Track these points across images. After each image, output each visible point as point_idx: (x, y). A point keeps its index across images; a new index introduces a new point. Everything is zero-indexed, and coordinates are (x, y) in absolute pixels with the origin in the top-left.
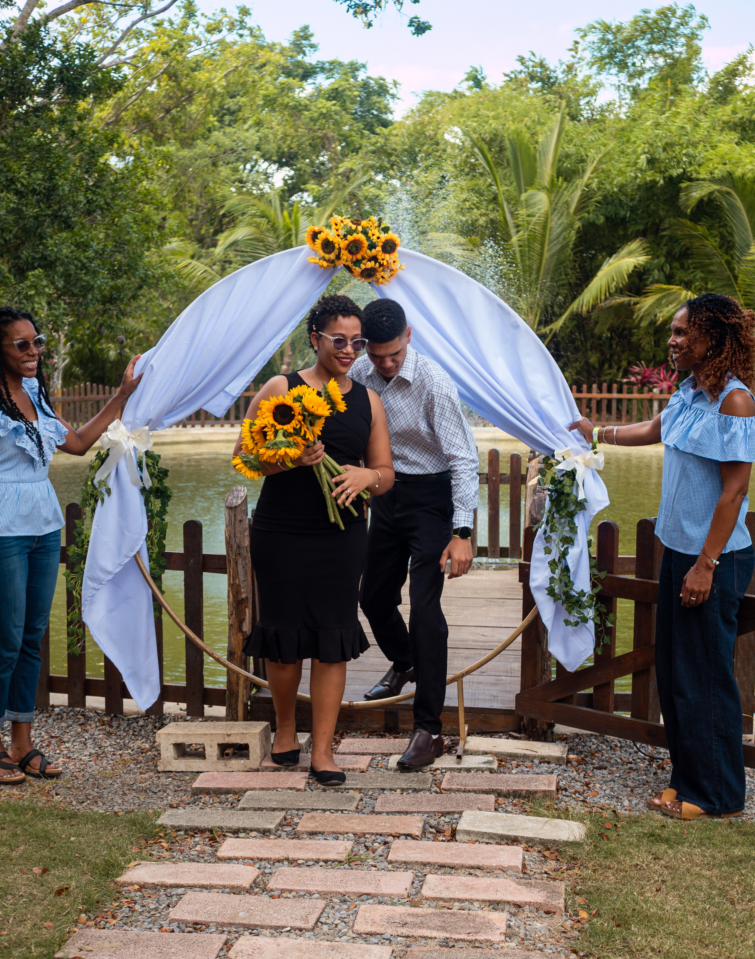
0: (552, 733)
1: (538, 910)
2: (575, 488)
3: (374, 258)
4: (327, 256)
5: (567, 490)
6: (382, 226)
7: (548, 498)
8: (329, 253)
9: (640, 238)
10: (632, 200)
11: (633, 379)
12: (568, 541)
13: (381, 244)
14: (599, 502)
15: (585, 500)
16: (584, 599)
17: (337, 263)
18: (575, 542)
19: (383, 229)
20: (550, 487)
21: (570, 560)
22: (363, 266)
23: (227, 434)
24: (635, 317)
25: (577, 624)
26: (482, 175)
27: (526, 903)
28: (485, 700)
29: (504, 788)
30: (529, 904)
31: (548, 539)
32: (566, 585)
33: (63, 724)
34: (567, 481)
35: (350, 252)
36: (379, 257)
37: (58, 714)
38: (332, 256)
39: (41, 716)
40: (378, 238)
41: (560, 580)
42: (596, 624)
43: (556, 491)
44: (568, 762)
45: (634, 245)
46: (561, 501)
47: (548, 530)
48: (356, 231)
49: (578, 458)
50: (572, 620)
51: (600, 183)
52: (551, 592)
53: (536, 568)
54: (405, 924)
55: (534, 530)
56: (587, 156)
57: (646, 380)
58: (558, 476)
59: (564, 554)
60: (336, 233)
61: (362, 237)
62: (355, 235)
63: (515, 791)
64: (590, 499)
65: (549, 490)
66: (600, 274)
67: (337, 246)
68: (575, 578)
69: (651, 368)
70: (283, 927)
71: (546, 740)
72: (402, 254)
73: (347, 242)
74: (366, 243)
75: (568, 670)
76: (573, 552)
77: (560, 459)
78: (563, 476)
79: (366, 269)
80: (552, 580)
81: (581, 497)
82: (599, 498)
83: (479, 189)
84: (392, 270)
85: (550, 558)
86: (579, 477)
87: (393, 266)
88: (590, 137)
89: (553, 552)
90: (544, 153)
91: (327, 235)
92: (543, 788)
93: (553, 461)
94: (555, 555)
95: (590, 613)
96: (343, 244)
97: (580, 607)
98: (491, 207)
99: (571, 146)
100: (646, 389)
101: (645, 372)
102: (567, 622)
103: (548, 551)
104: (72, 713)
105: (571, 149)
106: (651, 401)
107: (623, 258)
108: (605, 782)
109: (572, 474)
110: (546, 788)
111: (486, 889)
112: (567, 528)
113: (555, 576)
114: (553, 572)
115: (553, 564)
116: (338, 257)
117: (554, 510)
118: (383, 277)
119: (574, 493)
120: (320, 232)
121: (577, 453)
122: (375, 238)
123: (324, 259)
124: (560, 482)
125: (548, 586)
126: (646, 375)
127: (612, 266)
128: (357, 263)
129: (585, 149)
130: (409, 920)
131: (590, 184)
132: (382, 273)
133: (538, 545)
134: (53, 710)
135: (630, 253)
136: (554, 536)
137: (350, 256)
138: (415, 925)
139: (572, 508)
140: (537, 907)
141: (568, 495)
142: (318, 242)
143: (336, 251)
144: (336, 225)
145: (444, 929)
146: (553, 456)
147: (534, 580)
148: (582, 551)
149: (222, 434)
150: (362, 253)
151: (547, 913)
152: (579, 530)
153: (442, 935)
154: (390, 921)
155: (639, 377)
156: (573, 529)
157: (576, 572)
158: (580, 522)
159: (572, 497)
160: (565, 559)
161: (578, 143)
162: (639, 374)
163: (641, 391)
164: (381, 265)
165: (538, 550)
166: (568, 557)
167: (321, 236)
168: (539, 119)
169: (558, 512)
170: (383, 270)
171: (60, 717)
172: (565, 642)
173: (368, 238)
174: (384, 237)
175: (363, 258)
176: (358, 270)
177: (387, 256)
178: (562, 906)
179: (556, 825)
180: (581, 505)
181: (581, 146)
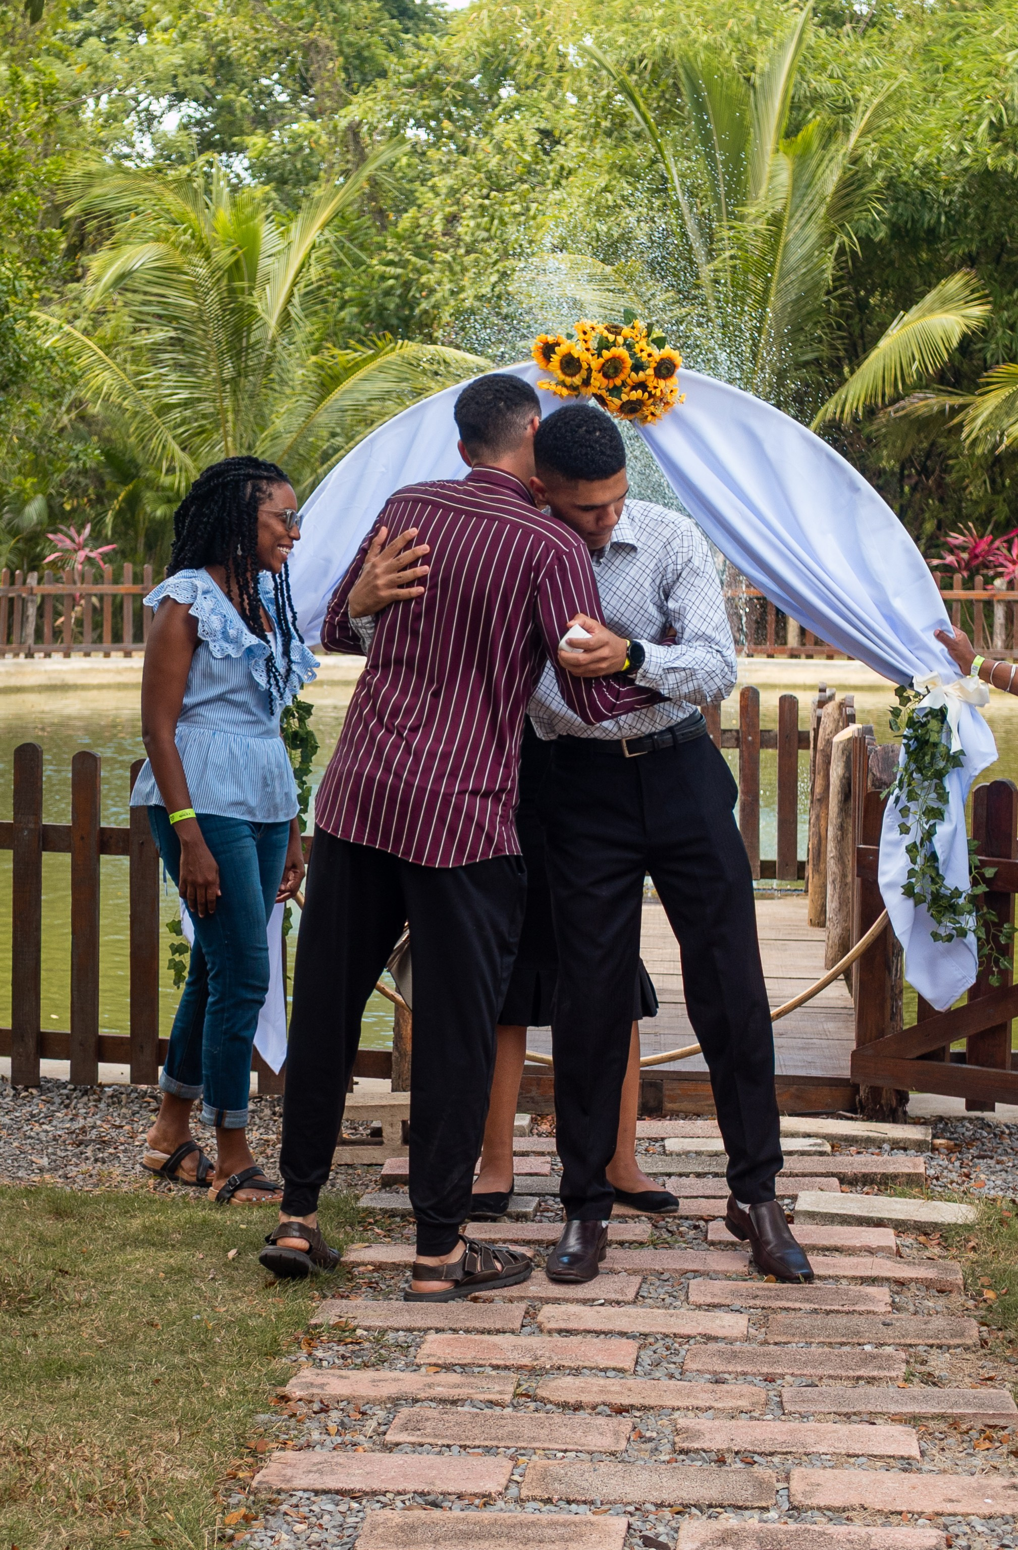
0: (905, 1113)
1: (927, 1288)
2: (944, 735)
3: (642, 386)
4: (568, 380)
5: (934, 738)
6: (654, 336)
7: (903, 750)
8: (572, 375)
9: (965, 270)
10: (947, 192)
11: (950, 559)
12: (936, 814)
13: (654, 365)
14: (984, 755)
15: (962, 752)
16: (961, 901)
17: (583, 390)
18: (946, 815)
19: (653, 341)
20: (906, 732)
21: (939, 844)
22: (625, 398)
23: (119, 672)
24: (964, 435)
25: (950, 938)
26: (638, 136)
27: (912, 1279)
28: (796, 1067)
29: (848, 1170)
30: (916, 1280)
31: (905, 812)
32: (933, 881)
33: (124, 1110)
34: (934, 724)
35: (606, 376)
36: (650, 385)
37: (112, 1097)
38: (577, 380)
39: (85, 1099)
40: (650, 355)
41: (924, 874)
42: (979, 939)
43: (916, 738)
44: (934, 1149)
45: (954, 284)
46: (925, 755)
47: (904, 797)
48: (614, 344)
49: (948, 688)
50: (943, 932)
51: (884, 154)
52: (909, 891)
53: (888, 855)
54: (755, 1297)
55: (882, 796)
56: (857, 100)
57: (976, 562)
58: (919, 717)
59: (929, 834)
60: (584, 346)
61: (622, 352)
62: (613, 349)
63: (865, 1175)
64: (969, 751)
65: (905, 737)
66: (884, 343)
67: (585, 365)
68: (946, 870)
69: (988, 538)
70: (594, 1300)
71: (895, 1121)
72: (683, 378)
73: (601, 360)
74: (629, 362)
75: (937, 1008)
76: (943, 830)
77: (922, 690)
78: (926, 715)
79: (629, 402)
80: (911, 873)
81: (955, 747)
82: (984, 749)
83: (633, 167)
84: (667, 403)
85: (908, 840)
86: (951, 718)
87: (669, 398)
88: (863, 60)
89: (912, 832)
90: (767, 93)
91: (570, 348)
92: (906, 1170)
93: (910, 693)
94: (914, 836)
95: (970, 921)
96: (596, 363)
97: (955, 913)
98: (657, 203)
99: (824, 78)
100: (979, 579)
101: (977, 546)
102: (936, 936)
103: (905, 830)
104: (134, 1095)
105: (823, 84)
106: (988, 605)
107: (931, 310)
108: (993, 1173)
109: (941, 714)
110: (912, 1171)
111: (856, 1267)
112: (933, 795)
113: (917, 868)
114: (913, 861)
115: (911, 850)
116: (586, 382)
117: (913, 767)
118: (653, 414)
119: (944, 741)
120: (558, 344)
121: (947, 681)
122: (644, 354)
123: (563, 384)
124: (923, 725)
125: (904, 881)
126: (978, 551)
127: (908, 328)
128: (615, 391)
129: (852, 85)
130: (760, 1293)
131: (861, 156)
132: (652, 408)
133: (890, 819)
134: (102, 1092)
135: (945, 302)
136: (912, 806)
137: (605, 381)
138: (769, 1298)
139: (941, 764)
140: (928, 1284)
141: (935, 745)
142: (556, 359)
143: (584, 373)
144: (585, 333)
145: (808, 1301)
146: (911, 685)
147: (884, 874)
148: (956, 829)
149: (108, 671)
150: (622, 376)
151: (941, 1291)
152: (951, 798)
153: (808, 1306)
154: (734, 1293)
155: (965, 556)
156: (943, 797)
157: (947, 861)
158: (953, 785)
159: (942, 749)
160: (931, 841)
161: (837, 72)
162: (964, 549)
163: (968, 584)
164: (651, 396)
165: (891, 829)
166: (935, 839)
167: (561, 350)
168: (758, 21)
169: (920, 770)
170: (654, 404)
171: (116, 1099)
172: (932, 966)
173: (633, 355)
174: (658, 354)
175: (624, 384)
176: (618, 402)
177: (662, 383)
178: (960, 1282)
179: (935, 1208)
180: (956, 760)
181: (845, 78)
